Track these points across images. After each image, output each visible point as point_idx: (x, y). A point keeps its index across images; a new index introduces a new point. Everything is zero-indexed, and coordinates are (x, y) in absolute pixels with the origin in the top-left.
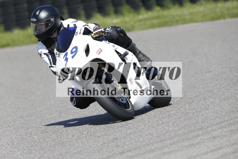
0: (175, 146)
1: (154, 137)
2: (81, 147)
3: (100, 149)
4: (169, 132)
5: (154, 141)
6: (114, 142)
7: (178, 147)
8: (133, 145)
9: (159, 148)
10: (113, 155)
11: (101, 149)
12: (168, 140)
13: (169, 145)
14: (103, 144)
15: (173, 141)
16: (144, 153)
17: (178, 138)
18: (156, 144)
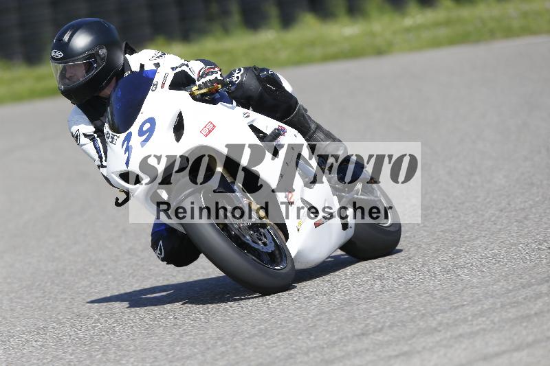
0: (484, 319)
1: (435, 298)
2: (266, 321)
3: (311, 325)
4: (472, 287)
5: (437, 307)
6: (343, 310)
7: (493, 322)
8: (388, 316)
9: (448, 324)
10: (341, 339)
11: (314, 326)
12: (468, 305)
13: (470, 318)
14: (317, 315)
15: (479, 308)
16: (414, 336)
17: (491, 300)
18: (441, 315)
